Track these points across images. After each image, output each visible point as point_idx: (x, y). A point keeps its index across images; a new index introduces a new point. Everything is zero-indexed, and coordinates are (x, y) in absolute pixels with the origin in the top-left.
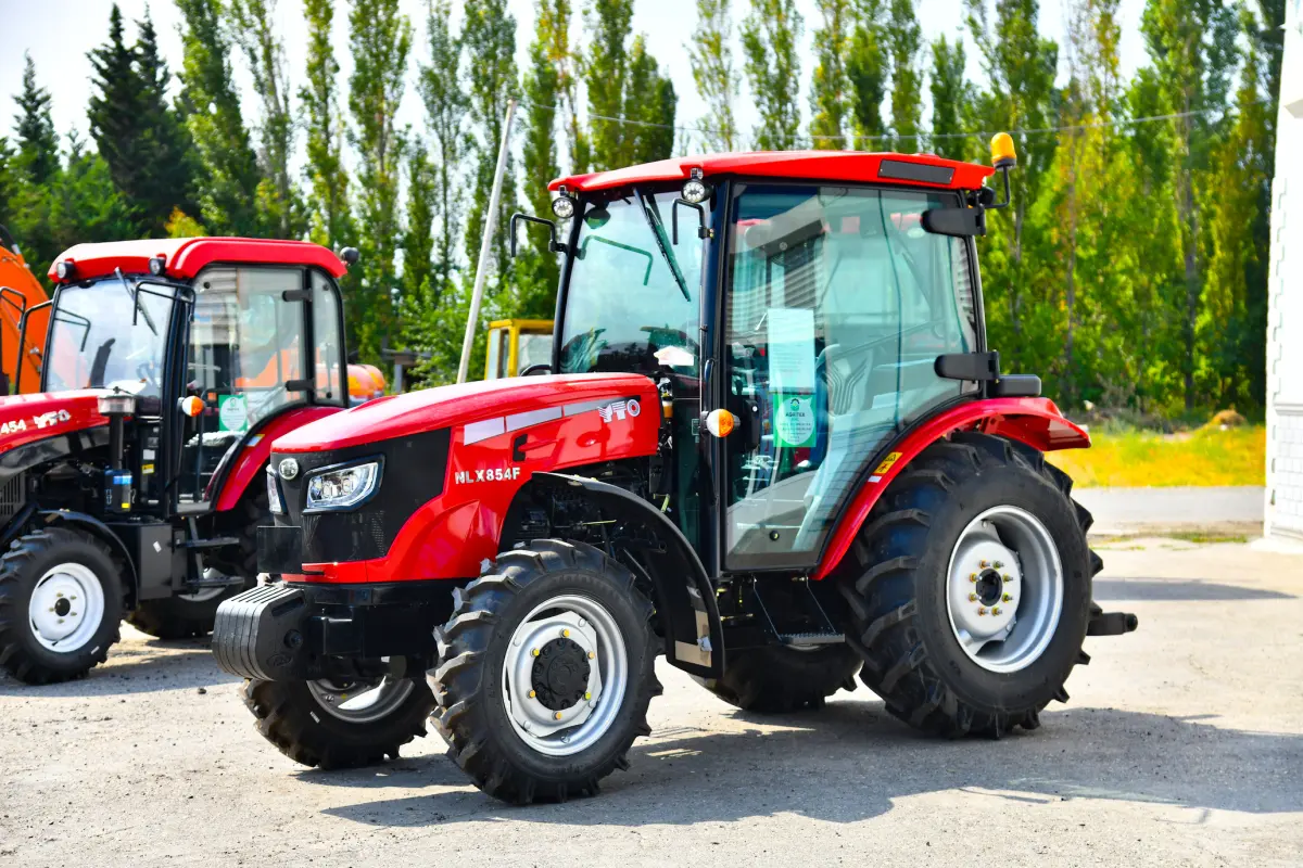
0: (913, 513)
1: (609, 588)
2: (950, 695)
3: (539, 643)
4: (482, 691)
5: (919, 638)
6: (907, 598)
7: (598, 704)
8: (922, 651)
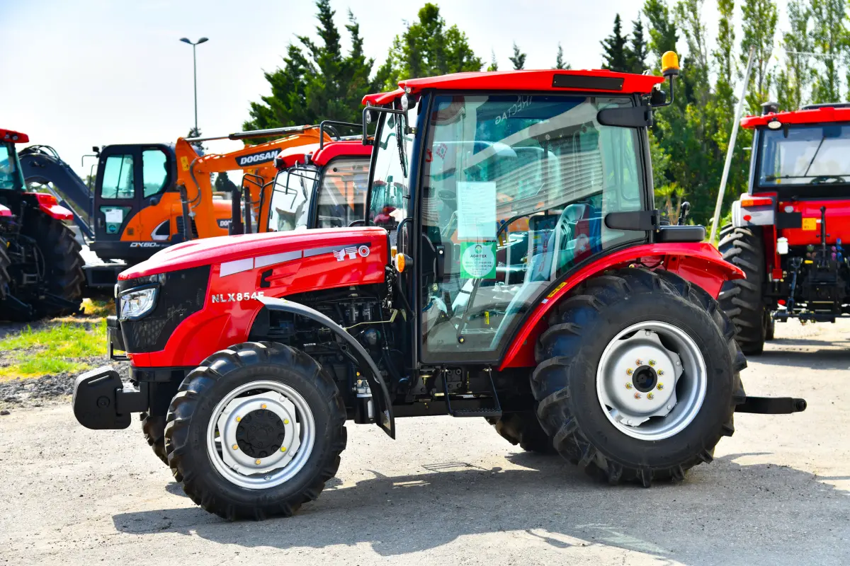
0: (566, 326)
1: (298, 376)
2: (600, 455)
3: (243, 413)
4: (188, 444)
5: (572, 414)
6: (563, 385)
7: (296, 454)
8: (574, 424)
